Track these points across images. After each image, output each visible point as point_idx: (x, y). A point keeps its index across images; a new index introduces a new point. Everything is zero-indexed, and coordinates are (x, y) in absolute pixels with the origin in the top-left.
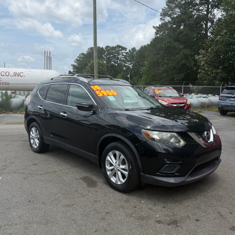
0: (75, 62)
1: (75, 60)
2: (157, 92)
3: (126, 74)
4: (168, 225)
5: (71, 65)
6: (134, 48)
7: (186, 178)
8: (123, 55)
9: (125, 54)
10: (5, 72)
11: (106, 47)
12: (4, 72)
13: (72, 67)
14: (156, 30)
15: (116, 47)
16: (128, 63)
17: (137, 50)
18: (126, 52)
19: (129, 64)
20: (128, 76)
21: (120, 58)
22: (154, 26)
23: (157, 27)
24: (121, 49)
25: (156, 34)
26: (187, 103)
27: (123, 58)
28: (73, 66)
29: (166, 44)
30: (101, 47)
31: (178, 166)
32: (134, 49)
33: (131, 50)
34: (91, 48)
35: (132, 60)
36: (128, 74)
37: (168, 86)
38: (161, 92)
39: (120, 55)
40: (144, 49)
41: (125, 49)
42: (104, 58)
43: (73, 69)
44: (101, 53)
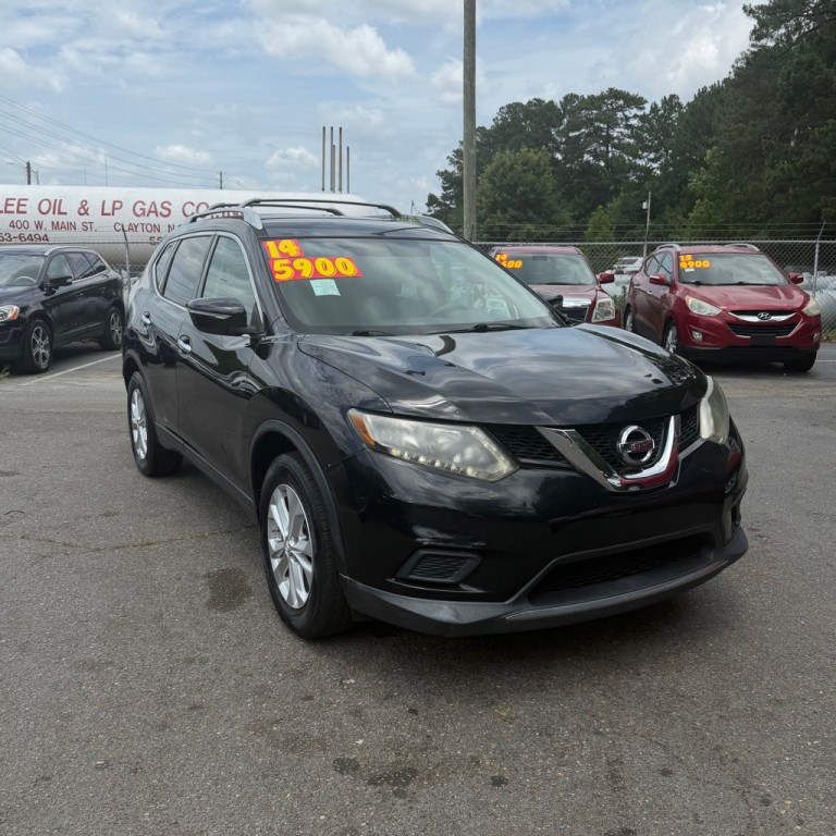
0: (452, 161)
1: (451, 154)
2: (689, 266)
3: (635, 198)
4: (373, 782)
5: (439, 174)
6: (672, 97)
7: (508, 609)
8: (628, 127)
9: (634, 122)
10: (196, 205)
11: (566, 98)
12: (193, 204)
13: (439, 181)
14: (758, 18)
15: (602, 98)
16: (645, 154)
17: (685, 104)
18: (640, 113)
19: (650, 160)
20: (645, 206)
21: (617, 138)
22: (747, 4)
23: (761, 7)
24: (621, 102)
25: (757, 35)
26: (804, 310)
27: (629, 137)
28: (445, 175)
29: (789, 73)
30: (547, 101)
31: (472, 559)
32: (671, 102)
33: (660, 105)
34: (509, 106)
35: (661, 143)
36: (646, 199)
37: (741, 243)
38: (706, 264)
39: (617, 125)
40: (710, 98)
41: (638, 102)
42: (554, 141)
43: (445, 189)
44: (544, 124)
